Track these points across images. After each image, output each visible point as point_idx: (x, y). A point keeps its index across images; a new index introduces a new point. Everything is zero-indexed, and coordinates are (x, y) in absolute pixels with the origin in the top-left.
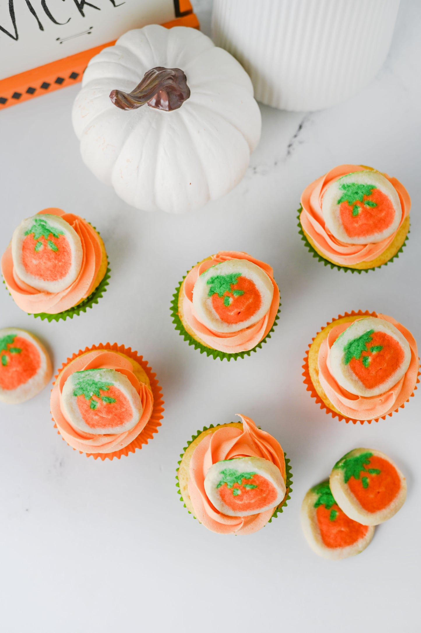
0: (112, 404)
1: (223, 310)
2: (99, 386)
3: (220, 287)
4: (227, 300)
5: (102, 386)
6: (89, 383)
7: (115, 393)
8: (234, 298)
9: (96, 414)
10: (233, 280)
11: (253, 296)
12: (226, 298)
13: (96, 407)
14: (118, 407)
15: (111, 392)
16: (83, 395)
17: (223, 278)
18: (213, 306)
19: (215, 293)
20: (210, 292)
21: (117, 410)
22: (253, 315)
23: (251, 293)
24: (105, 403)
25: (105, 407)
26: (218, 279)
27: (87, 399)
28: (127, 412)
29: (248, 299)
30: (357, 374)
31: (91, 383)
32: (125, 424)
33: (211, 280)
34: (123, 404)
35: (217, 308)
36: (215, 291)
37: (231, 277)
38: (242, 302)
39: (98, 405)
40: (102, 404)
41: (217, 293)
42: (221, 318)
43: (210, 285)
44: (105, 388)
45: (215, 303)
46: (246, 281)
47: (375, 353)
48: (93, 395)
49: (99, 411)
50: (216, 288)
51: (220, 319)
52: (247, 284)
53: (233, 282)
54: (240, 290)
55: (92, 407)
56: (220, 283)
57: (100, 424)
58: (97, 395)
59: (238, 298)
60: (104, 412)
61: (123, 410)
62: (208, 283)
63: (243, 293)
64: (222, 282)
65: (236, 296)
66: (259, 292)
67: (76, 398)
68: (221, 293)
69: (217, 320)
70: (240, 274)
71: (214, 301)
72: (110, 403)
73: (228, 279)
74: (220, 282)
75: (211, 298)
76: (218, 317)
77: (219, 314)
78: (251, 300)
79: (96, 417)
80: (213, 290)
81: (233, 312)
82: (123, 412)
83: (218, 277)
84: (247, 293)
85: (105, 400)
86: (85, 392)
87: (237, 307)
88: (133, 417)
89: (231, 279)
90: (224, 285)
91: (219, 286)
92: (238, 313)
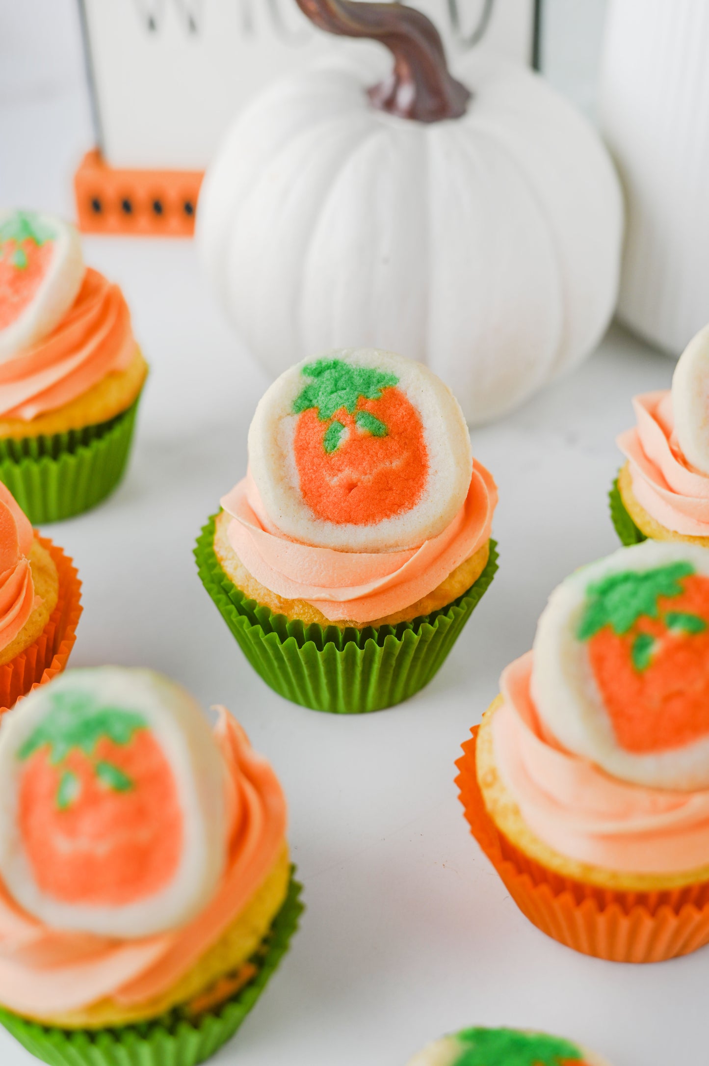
1: (316, 460)
3: (332, 392)
4: (336, 431)
8: (353, 432)
10: (372, 388)
11: (406, 454)
12: (335, 425)
17: (348, 372)
18: (296, 441)
19: (313, 406)
20: (300, 398)
22: (388, 516)
23: (405, 443)
26: (333, 371)
29: (389, 456)
30: (603, 684)
33: (314, 366)
35: (301, 449)
36: (314, 402)
37: (369, 379)
38: (371, 452)
41: (317, 408)
42: (302, 489)
43: (309, 380)
45: (303, 432)
46: (402, 404)
47: (677, 631)
50: (320, 393)
51: (299, 490)
52: (402, 411)
53: (369, 394)
54: (377, 419)
56: (336, 385)
59: (364, 438)
62: (305, 370)
63: (382, 432)
64: (341, 384)
65: (362, 428)
66: (426, 455)
68: (328, 409)
69: (291, 488)
70: (394, 379)
71: (302, 426)
73: (358, 381)
74: (336, 381)
75: (297, 417)
76: (296, 481)
77: (302, 470)
78: (396, 464)
80: (310, 395)
81: (340, 475)
83: (335, 365)
84: (393, 438)
87: (351, 463)
89: (368, 384)
90: (342, 393)
91: (329, 389)
92: (351, 487)
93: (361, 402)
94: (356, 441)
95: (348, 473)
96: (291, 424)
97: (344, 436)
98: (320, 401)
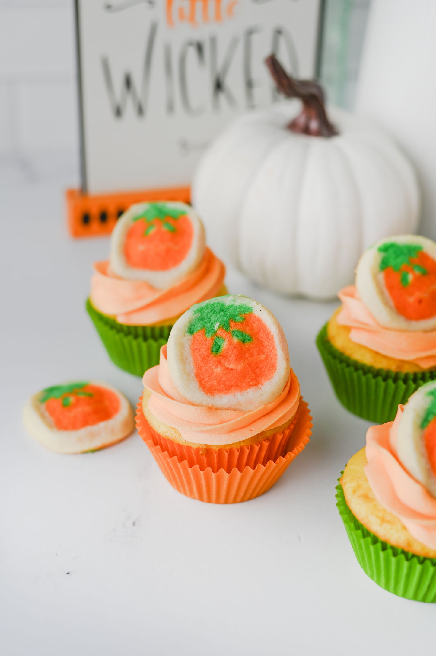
0: (247, 344)
1: (399, 292)
2: (229, 313)
3: (396, 258)
4: (405, 276)
5: (236, 314)
6: (215, 309)
7: (252, 326)
8: (414, 274)
9: (219, 363)
10: (413, 254)
12: (404, 273)
13: (222, 349)
14: (255, 351)
15: (247, 324)
16: (204, 330)
17: (399, 247)
18: (386, 285)
19: (389, 266)
20: (381, 264)
21: (252, 356)
24: (235, 340)
25: (235, 348)
27: (209, 335)
28: (267, 361)
29: (432, 283)
31: (219, 308)
32: (262, 385)
33: (383, 248)
34: (264, 346)
35: (390, 288)
37: (409, 249)
38: (424, 284)
39: (224, 345)
40: (230, 342)
41: (391, 267)
43: (383, 255)
44: (239, 319)
45: (389, 280)
46: (428, 259)
48: (219, 328)
49: (225, 356)
50: (391, 260)
51: (394, 307)
53: (413, 257)
54: (422, 268)
55: (214, 350)
57: (222, 386)
58: (225, 327)
59: (420, 277)
60: (232, 357)
61: (263, 357)
62: (380, 250)
63: (426, 272)
64: (398, 253)
65: (417, 272)
67: (191, 337)
68: (397, 266)
69: (391, 307)
70: (420, 248)
71: (387, 277)
72: (244, 341)
73: (405, 250)
74: (395, 253)
75: (383, 273)
77: (394, 298)
79: (219, 370)
80: (386, 261)
81: (413, 296)
82: (262, 361)
83: (392, 246)
84: (431, 275)
85: (237, 335)
86: (208, 325)
87: (418, 291)
88: (276, 369)
89: (410, 252)
90: (401, 257)
91: (394, 257)
92: (420, 301)
93: (412, 261)
94: (417, 279)
95: (418, 295)
96: (381, 277)
97: (410, 278)
98: (392, 263)
